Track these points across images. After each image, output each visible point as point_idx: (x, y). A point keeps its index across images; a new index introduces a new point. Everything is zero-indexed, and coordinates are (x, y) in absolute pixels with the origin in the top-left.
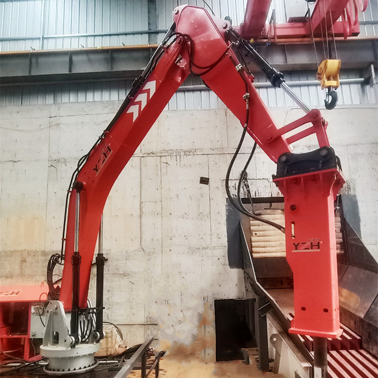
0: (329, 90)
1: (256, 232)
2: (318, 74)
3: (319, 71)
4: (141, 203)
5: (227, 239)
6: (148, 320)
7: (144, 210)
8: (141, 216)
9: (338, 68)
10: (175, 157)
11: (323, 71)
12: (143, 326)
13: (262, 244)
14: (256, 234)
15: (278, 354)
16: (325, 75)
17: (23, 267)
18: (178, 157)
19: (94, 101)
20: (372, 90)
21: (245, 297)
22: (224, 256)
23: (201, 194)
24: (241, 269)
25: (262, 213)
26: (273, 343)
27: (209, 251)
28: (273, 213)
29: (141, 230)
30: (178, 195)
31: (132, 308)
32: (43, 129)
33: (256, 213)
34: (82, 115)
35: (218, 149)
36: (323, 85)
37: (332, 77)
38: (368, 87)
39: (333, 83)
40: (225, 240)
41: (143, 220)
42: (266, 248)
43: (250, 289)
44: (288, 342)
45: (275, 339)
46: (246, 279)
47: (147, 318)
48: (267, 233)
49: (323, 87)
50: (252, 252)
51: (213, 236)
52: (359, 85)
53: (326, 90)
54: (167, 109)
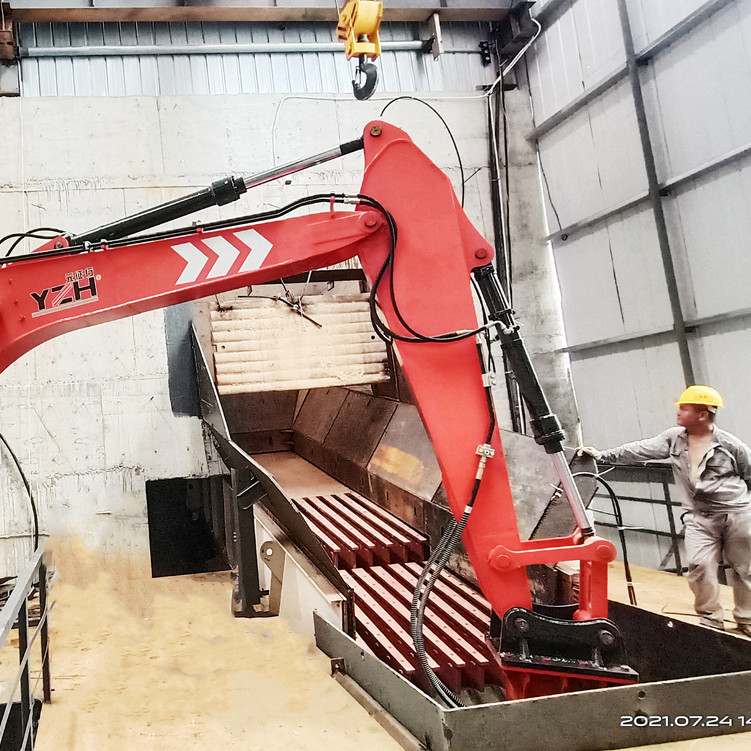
0: (361, 62)
1: (223, 344)
2: (340, 28)
3: (341, 24)
5: (166, 359)
6: (13, 528)
9: (379, 18)
10: (57, 195)
11: (348, 24)
13: (236, 366)
14: (224, 347)
15: (277, 580)
16: (352, 31)
18: (63, 194)
20: (436, 63)
21: (206, 473)
22: (162, 393)
24: (196, 418)
25: (234, 305)
26: (267, 559)
27: (131, 384)
28: (254, 305)
33: (222, 305)
35: (145, 179)
36: (350, 52)
37: (365, 36)
38: (428, 59)
39: (367, 47)
40: (162, 363)
42: (244, 375)
43: (215, 455)
44: (297, 555)
45: (269, 552)
46: (207, 437)
47: (10, 525)
48: (245, 344)
49: (350, 55)
50: (216, 384)
51: (138, 354)
52: (413, 55)
53: (356, 61)
54: (37, 94)
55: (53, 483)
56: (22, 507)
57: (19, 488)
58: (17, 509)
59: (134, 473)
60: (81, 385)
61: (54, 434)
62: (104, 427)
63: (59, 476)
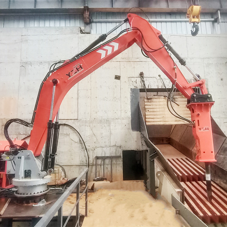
0: (194, 24)
1: (148, 110)
2: (188, 14)
3: (188, 13)
4: (78, 90)
6: (82, 163)
7: (80, 95)
8: (78, 99)
9: (200, 11)
11: (190, 13)
12: (78, 166)
13: (152, 117)
14: (148, 111)
15: (161, 184)
16: (191, 15)
19: (50, 27)
20: (219, 26)
21: (141, 149)
22: (128, 124)
23: (116, 85)
24: (139, 132)
25: (152, 98)
26: (158, 177)
27: (119, 120)
28: (158, 98)
29: (78, 106)
30: (101, 86)
31: (71, 155)
32: (17, 43)
33: (148, 98)
34: (42, 35)
35: (126, 59)
36: (190, 21)
38: (216, 24)
39: (196, 20)
40: (129, 114)
41: (79, 101)
42: (154, 119)
43: (144, 144)
44: (167, 176)
45: (159, 175)
46: (142, 138)
47: (81, 161)
48: (155, 110)
49: (190, 22)
50: (146, 122)
51: (122, 112)
52: (211, 23)
53: (192, 24)
54: (95, 33)
55: (94, 149)
56: (85, 156)
57: (84, 151)
58: (83, 157)
59: (119, 148)
60: (104, 120)
61: (95, 134)
62: (111, 133)
63: (96, 147)
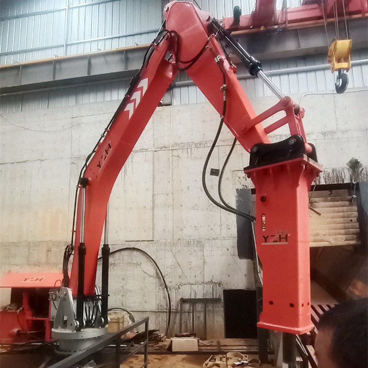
0: (339, 73)
2: (329, 56)
3: (329, 54)
4: (154, 195)
5: (236, 230)
6: (160, 307)
7: (156, 202)
8: (153, 209)
9: (350, 48)
10: (186, 150)
11: (332, 54)
12: (154, 313)
16: (334, 58)
17: (48, 256)
18: (189, 150)
21: (254, 288)
22: (233, 247)
23: (212, 185)
27: (218, 241)
29: (153, 221)
30: (188, 187)
31: (144, 295)
32: (66, 129)
35: (229, 141)
36: (333, 68)
37: (342, 59)
39: (344, 65)
40: (234, 231)
41: (156, 212)
47: (158, 306)
49: (333, 70)
51: (222, 227)
54: (179, 104)
55: (179, 288)
56: (164, 298)
57: (163, 289)
58: (162, 298)
59: (218, 286)
60: (194, 242)
61: (180, 264)
62: (204, 262)
63: (181, 284)
